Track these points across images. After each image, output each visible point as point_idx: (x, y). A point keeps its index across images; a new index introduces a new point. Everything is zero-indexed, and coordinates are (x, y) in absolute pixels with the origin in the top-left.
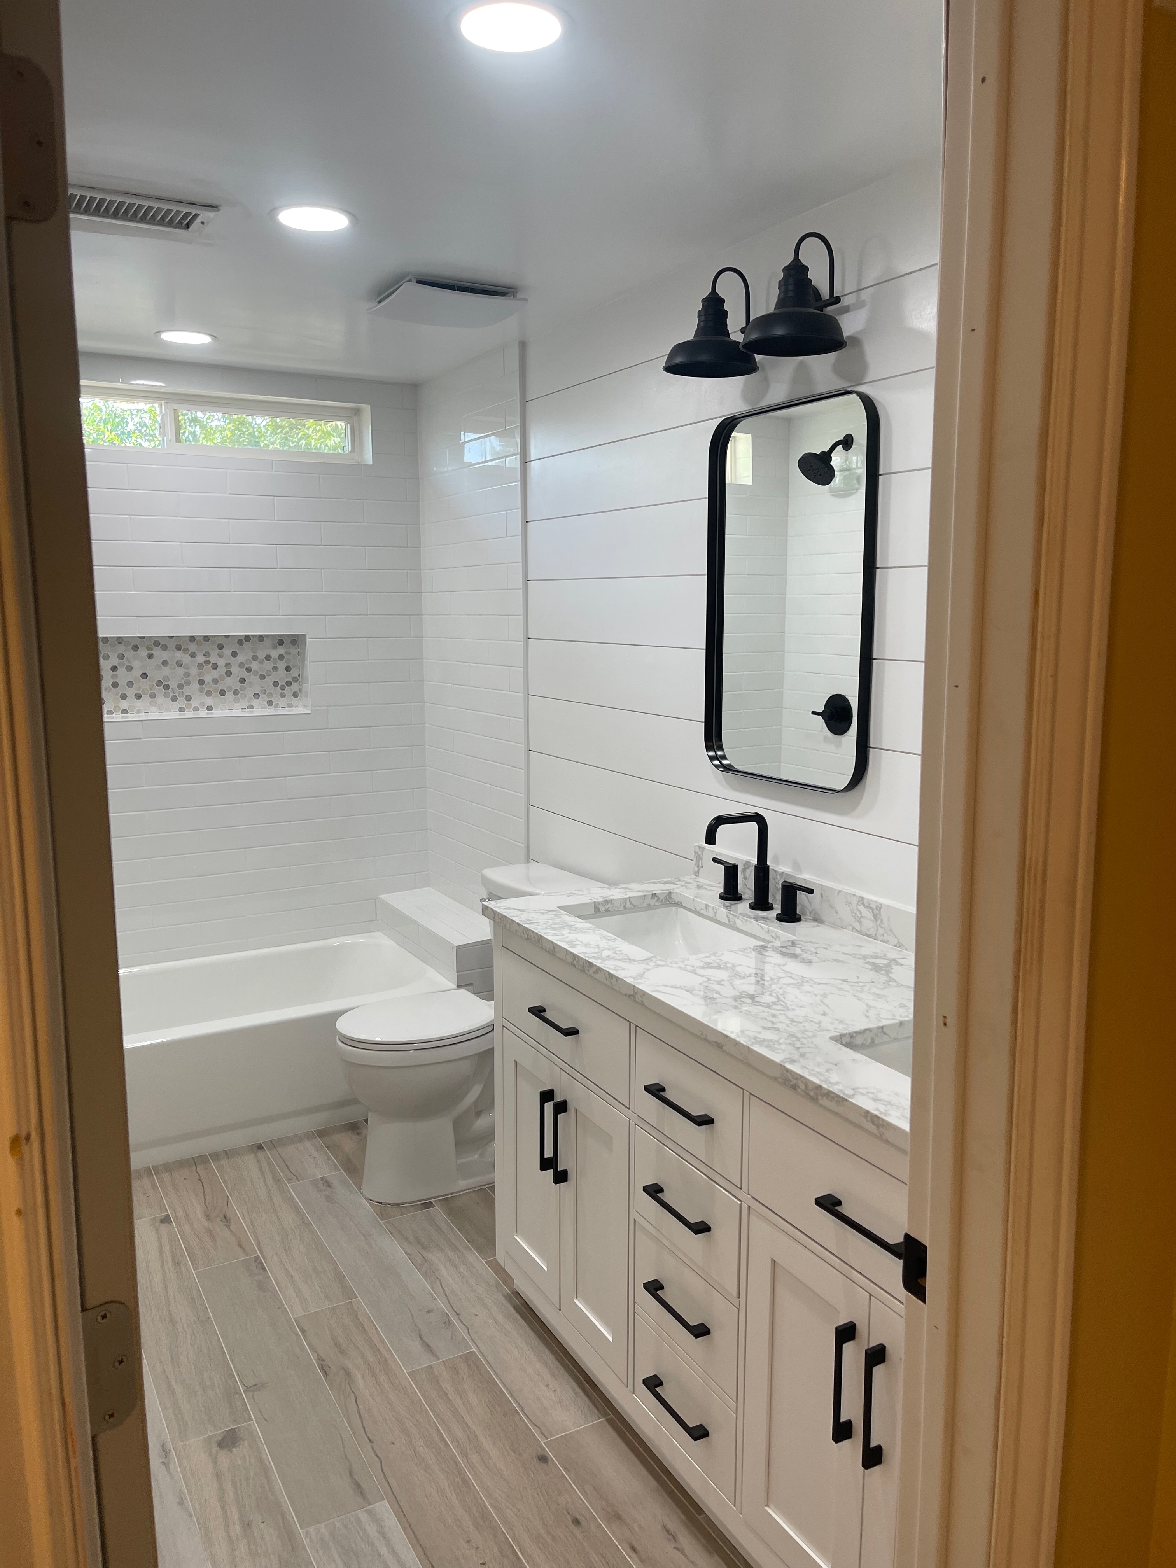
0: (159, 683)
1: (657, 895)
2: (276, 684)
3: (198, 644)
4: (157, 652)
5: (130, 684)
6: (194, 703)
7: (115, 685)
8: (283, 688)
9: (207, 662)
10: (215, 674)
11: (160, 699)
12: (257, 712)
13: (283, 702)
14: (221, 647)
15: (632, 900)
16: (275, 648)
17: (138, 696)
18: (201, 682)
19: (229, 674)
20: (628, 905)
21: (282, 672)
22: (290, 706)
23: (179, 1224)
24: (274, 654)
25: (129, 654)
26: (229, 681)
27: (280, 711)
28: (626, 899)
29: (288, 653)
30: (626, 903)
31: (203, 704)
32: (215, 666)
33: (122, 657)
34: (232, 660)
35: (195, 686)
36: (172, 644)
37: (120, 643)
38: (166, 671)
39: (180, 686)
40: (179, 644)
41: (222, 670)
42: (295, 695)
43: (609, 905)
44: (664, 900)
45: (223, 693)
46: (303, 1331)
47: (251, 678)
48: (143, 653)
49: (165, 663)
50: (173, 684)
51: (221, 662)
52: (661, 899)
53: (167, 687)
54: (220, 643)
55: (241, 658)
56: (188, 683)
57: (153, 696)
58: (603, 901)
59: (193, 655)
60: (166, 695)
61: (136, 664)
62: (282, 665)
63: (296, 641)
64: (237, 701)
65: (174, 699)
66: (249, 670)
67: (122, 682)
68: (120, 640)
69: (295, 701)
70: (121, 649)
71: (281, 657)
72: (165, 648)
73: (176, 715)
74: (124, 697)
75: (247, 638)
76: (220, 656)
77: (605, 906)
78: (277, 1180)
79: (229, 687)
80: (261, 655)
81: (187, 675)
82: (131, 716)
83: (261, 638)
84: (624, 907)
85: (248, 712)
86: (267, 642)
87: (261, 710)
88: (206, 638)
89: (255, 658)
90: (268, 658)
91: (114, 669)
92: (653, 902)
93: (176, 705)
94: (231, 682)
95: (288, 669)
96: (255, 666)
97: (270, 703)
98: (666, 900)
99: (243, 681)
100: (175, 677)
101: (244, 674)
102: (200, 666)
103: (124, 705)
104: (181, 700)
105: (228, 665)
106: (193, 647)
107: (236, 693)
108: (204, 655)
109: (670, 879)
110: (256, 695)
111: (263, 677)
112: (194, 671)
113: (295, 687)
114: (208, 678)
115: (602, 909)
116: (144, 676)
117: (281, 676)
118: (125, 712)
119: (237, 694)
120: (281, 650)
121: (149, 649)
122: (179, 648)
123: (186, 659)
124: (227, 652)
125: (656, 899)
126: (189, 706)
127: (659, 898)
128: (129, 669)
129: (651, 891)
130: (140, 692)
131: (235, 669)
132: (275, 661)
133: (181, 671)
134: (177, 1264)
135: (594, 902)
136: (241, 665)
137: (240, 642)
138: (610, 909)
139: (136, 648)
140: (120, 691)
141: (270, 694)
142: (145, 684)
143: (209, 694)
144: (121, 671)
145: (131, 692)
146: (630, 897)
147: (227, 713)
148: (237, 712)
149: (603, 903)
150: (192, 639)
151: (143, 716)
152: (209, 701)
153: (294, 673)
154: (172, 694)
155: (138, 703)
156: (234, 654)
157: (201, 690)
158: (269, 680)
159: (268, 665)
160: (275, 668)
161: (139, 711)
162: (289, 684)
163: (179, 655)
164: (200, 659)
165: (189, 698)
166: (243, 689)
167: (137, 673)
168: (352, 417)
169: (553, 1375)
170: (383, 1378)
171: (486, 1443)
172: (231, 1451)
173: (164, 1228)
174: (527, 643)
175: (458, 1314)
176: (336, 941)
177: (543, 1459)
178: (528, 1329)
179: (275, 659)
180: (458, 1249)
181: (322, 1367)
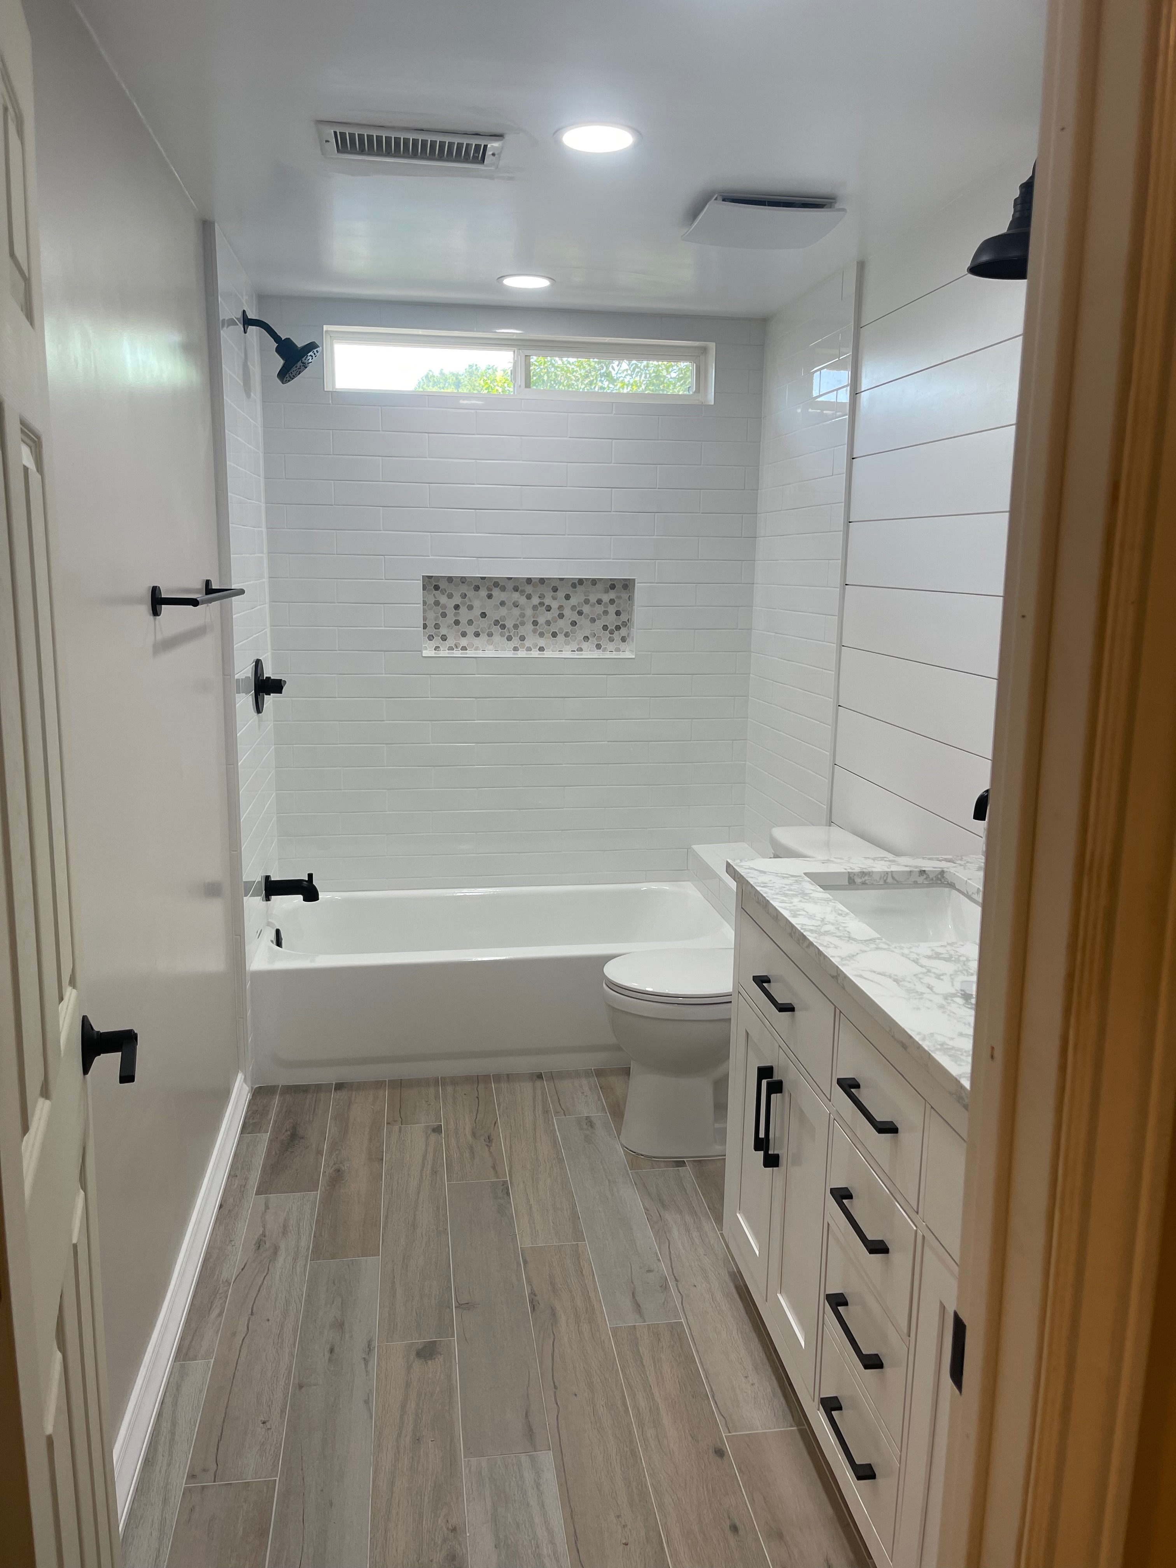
0: (496, 622)
1: (927, 872)
2: (605, 628)
3: (534, 586)
4: (496, 592)
5: (470, 622)
6: (527, 643)
7: (457, 623)
8: (612, 632)
9: (542, 604)
10: (549, 616)
11: (497, 638)
12: (586, 655)
13: (611, 646)
14: (555, 590)
15: (894, 875)
16: (606, 592)
17: (477, 635)
18: (535, 623)
19: (561, 616)
20: (890, 880)
21: (612, 616)
22: (618, 650)
23: (447, 1136)
24: (606, 598)
25: (471, 594)
26: (561, 623)
27: (608, 655)
28: (887, 873)
29: (619, 598)
30: (887, 877)
31: (535, 645)
32: (549, 609)
33: (464, 596)
34: (565, 602)
35: (529, 627)
36: (510, 586)
37: (463, 583)
38: (503, 611)
39: (516, 627)
40: (517, 585)
41: (555, 612)
42: (624, 639)
43: (866, 878)
44: (934, 879)
45: (554, 635)
46: (525, 1262)
47: (583, 621)
48: (483, 593)
49: (503, 603)
50: (509, 624)
51: (555, 605)
52: (931, 877)
53: (503, 627)
54: (553, 585)
55: (573, 601)
56: (523, 624)
57: (490, 635)
58: (861, 872)
59: (529, 597)
60: (502, 635)
61: (476, 604)
62: (612, 609)
63: (627, 585)
64: (567, 643)
65: (509, 639)
66: (580, 613)
67: (463, 620)
68: (463, 580)
69: (623, 646)
70: (464, 589)
71: (612, 601)
72: (503, 589)
73: (509, 654)
74: (464, 634)
75: (581, 581)
76: (554, 598)
77: (861, 877)
78: (546, 1112)
79: (561, 629)
80: (593, 599)
81: (523, 615)
82: (470, 653)
83: (594, 582)
84: (885, 881)
85: (577, 655)
86: (599, 586)
87: (589, 653)
88: (542, 581)
89: (587, 601)
90: (599, 602)
91: (457, 607)
92: (921, 880)
93: (511, 644)
94: (564, 624)
95: (618, 613)
96: (586, 609)
97: (599, 647)
98: (938, 879)
99: (574, 623)
100: (511, 617)
101: (576, 617)
102: (535, 608)
103: (464, 642)
104: (516, 642)
105: (561, 607)
106: (529, 589)
107: (567, 635)
108: (539, 597)
109: (950, 857)
110: (586, 638)
111: (593, 620)
112: (529, 612)
113: (623, 632)
114: (541, 620)
115: (858, 880)
116: (484, 615)
117: (611, 620)
118: (464, 648)
119: (568, 637)
120: (612, 595)
121: (489, 589)
122: (516, 589)
123: (523, 600)
124: (561, 594)
125: (925, 876)
126: (523, 646)
127: (928, 876)
128: (470, 608)
129: (921, 867)
130: (479, 630)
131: (567, 612)
132: (606, 605)
133: (516, 612)
134: (435, 1172)
135: (849, 872)
136: (573, 608)
137: (574, 586)
138: (867, 882)
139: (477, 588)
140: (461, 628)
141: (599, 638)
142: (483, 624)
143: (542, 635)
144: (463, 610)
145: (470, 630)
146: (892, 872)
147: (557, 655)
148: (567, 654)
149: (859, 874)
150: (529, 581)
151: (480, 654)
152: (542, 642)
153: (624, 617)
154: (507, 634)
155: (477, 641)
156: (568, 597)
157: (534, 631)
158: (599, 624)
159: (600, 609)
160: (606, 613)
161: (477, 648)
162: (618, 628)
163: (516, 596)
164: (535, 600)
165: (522, 638)
166: (574, 632)
167: (477, 612)
168: (698, 356)
169: (756, 1368)
170: (585, 1327)
171: (666, 1420)
172: (426, 1363)
173: (433, 1137)
174: (844, 589)
175: (676, 1280)
176: (644, 887)
177: (720, 1453)
178: (743, 1311)
179: (606, 603)
180: (696, 1215)
181: (531, 1302)
